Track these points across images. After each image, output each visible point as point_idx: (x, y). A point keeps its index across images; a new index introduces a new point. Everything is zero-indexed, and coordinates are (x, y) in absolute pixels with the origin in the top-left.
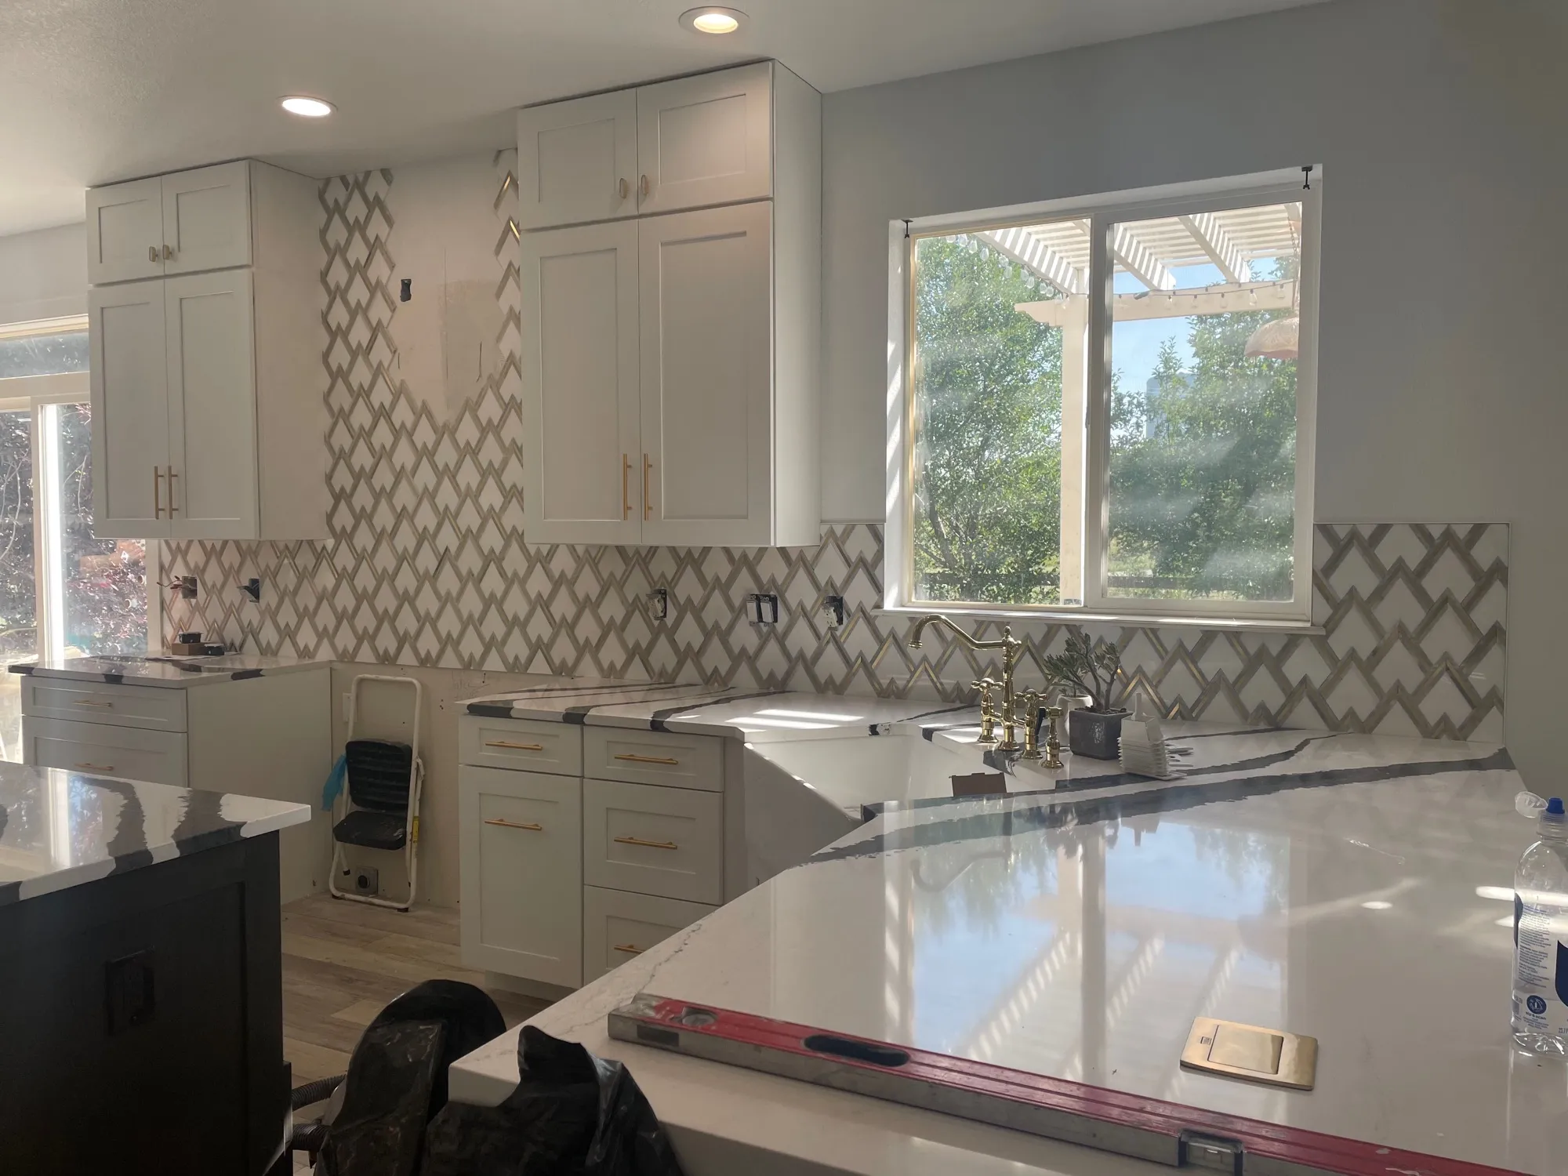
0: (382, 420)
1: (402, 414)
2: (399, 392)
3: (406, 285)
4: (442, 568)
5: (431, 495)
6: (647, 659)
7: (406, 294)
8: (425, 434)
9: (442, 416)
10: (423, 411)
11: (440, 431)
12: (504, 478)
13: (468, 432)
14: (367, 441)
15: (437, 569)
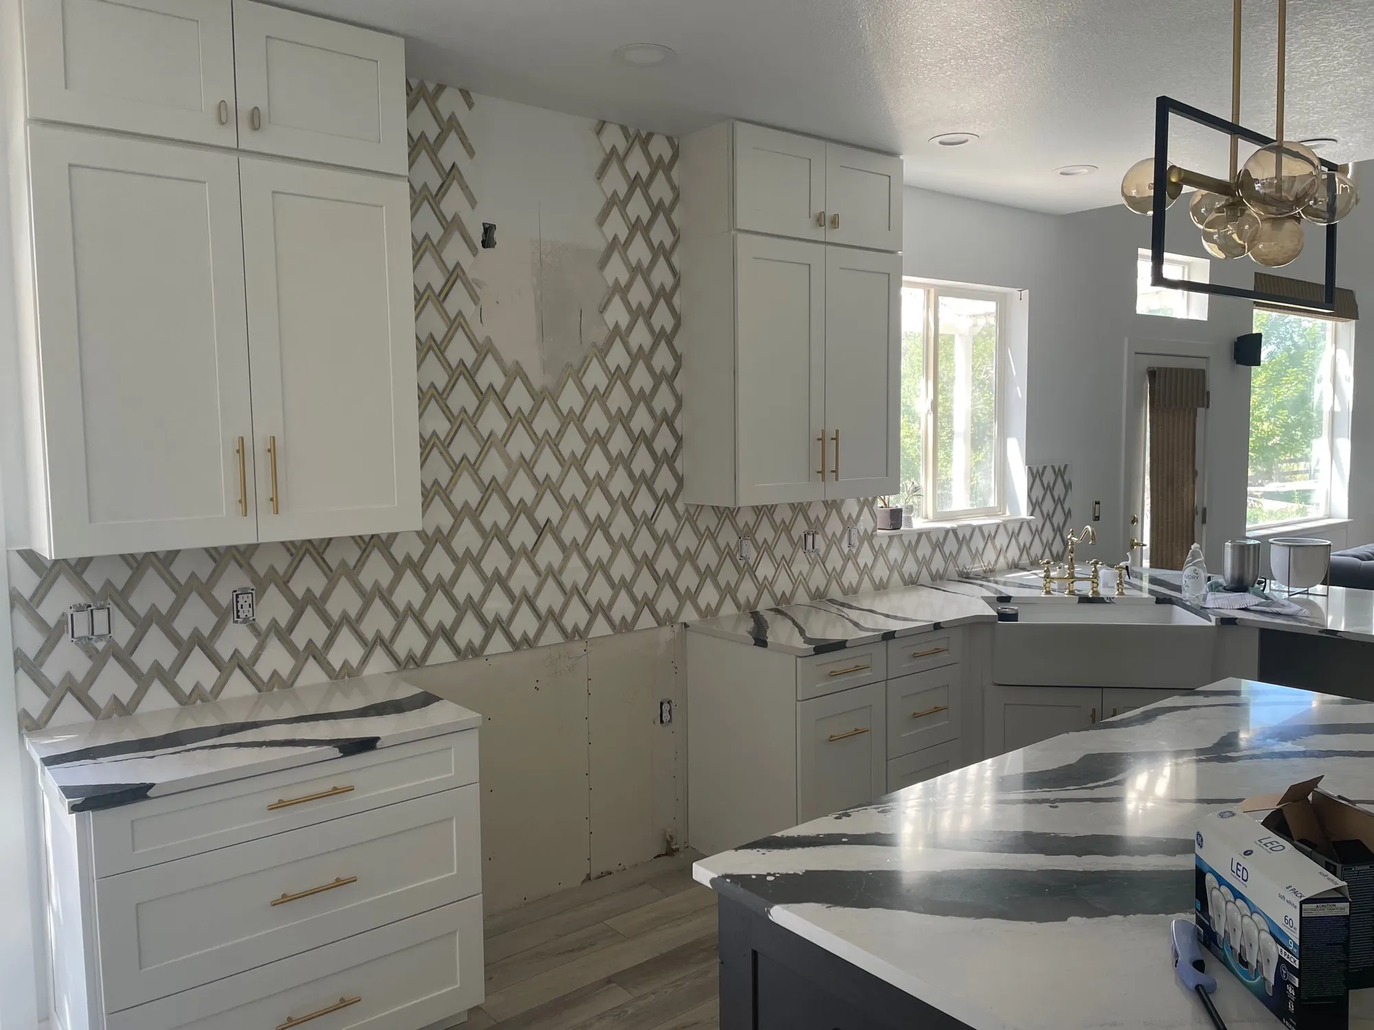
0: (462, 381)
1: (490, 374)
2: (485, 350)
3: (488, 230)
4: (542, 542)
5: (528, 465)
6: (736, 595)
7: (488, 242)
8: (518, 398)
9: (538, 380)
10: (515, 373)
11: (538, 397)
12: (610, 446)
13: (571, 399)
14: (443, 405)
15: (536, 543)
